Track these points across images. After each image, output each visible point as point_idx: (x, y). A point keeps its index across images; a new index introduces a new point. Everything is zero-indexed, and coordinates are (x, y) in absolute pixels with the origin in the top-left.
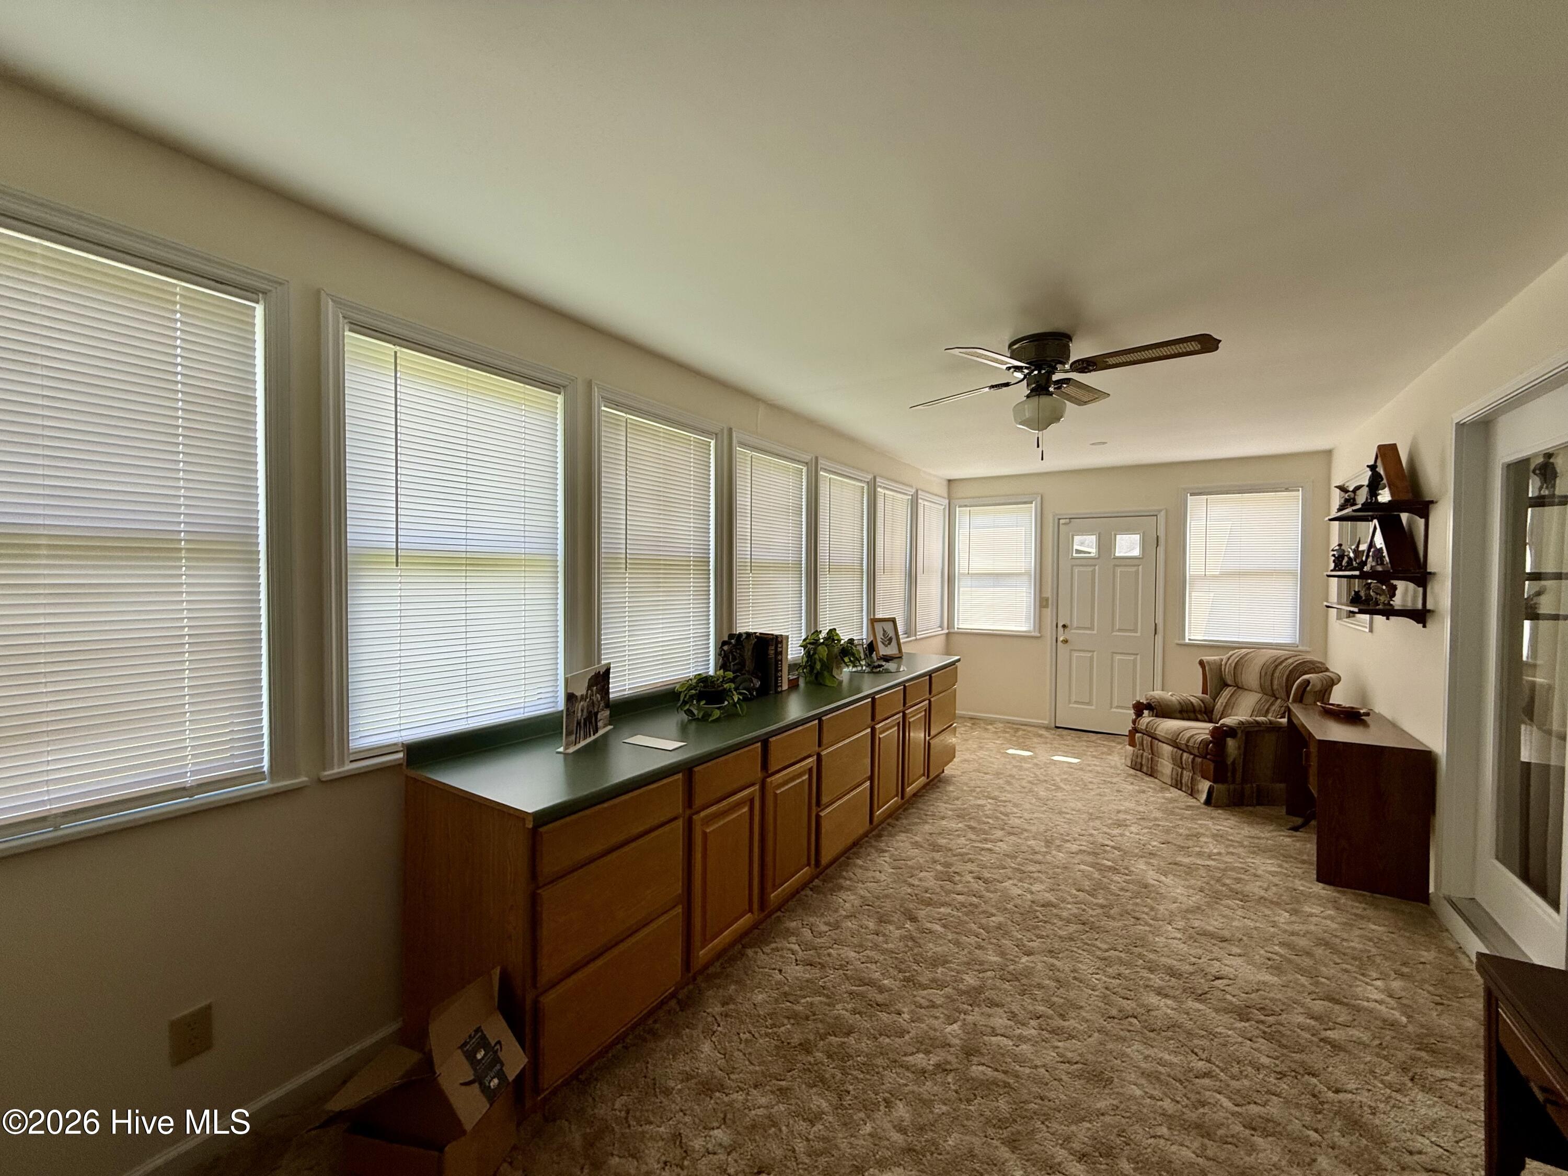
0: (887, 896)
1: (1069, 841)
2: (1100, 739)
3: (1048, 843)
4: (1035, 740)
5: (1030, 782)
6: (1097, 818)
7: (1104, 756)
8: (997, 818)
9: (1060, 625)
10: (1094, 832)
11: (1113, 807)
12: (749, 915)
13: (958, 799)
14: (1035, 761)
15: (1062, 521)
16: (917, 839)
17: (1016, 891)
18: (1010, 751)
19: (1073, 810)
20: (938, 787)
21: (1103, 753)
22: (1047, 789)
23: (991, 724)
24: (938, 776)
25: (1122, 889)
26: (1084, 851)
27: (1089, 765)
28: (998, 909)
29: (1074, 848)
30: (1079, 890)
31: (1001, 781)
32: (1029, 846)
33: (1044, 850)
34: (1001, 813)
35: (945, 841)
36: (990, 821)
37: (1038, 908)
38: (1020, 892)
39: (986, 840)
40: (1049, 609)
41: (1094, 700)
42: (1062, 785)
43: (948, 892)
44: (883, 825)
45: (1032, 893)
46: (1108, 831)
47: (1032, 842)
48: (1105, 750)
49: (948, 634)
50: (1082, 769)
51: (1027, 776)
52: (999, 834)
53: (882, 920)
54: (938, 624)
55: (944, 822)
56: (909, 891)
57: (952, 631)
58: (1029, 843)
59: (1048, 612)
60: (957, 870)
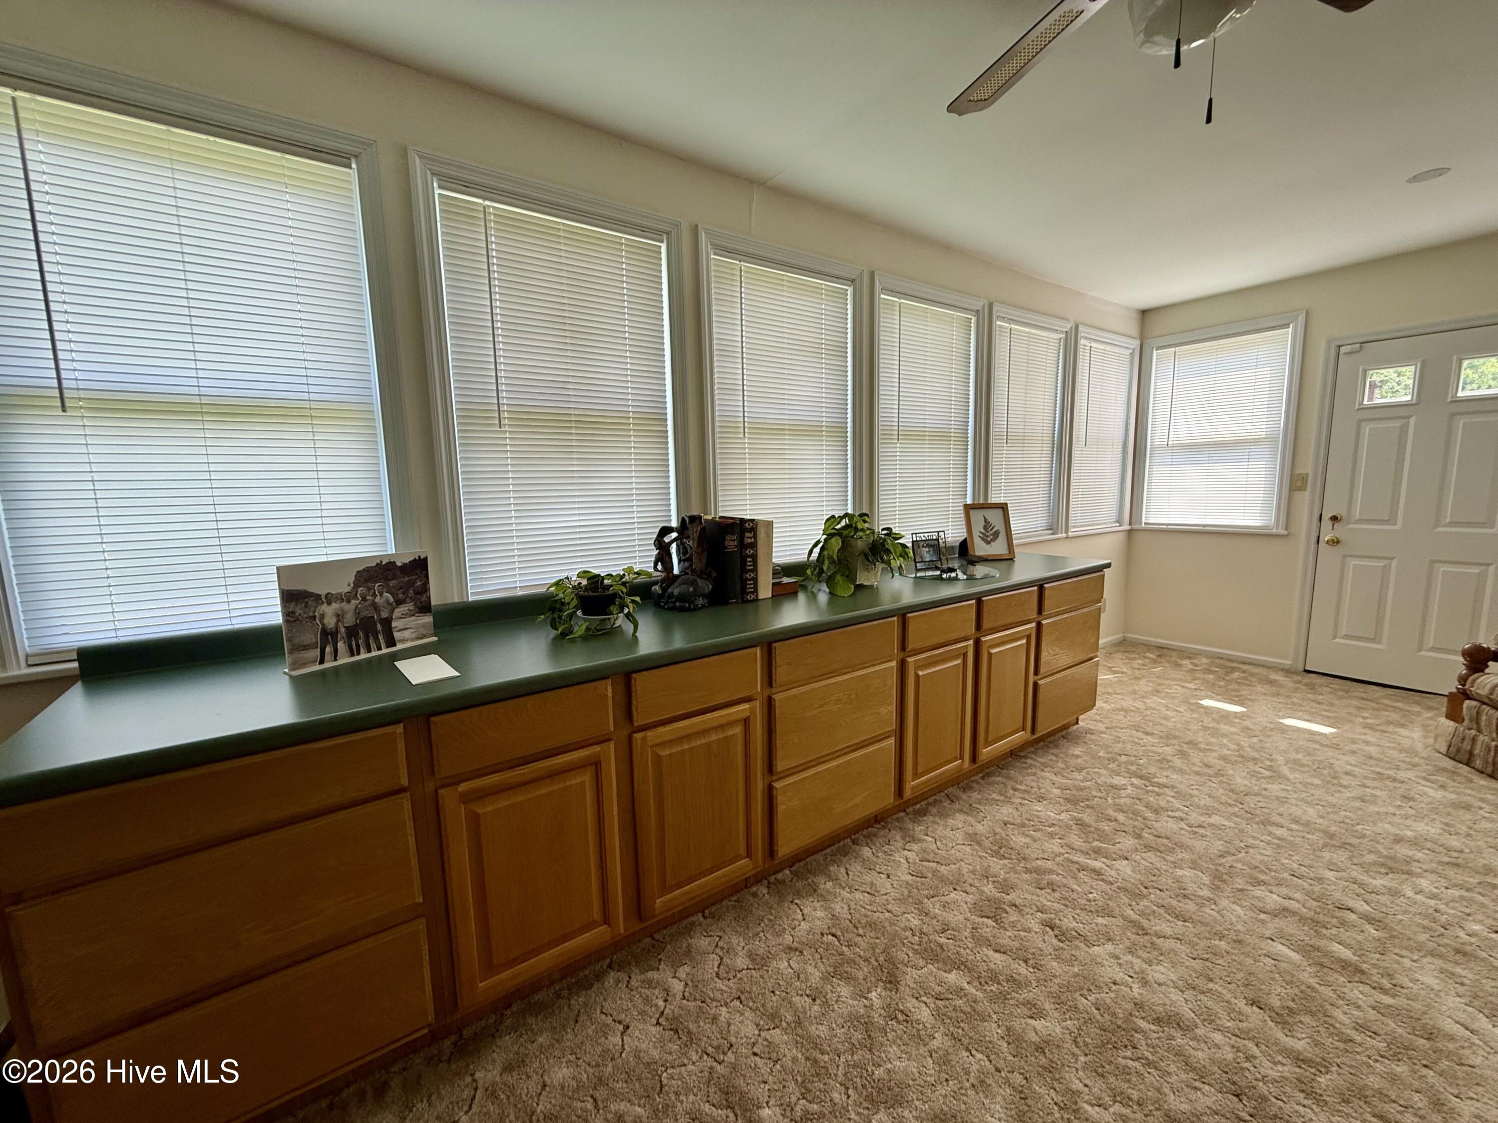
0: (872, 925)
1: (1264, 883)
2: (1385, 697)
3: (1219, 879)
4: (1259, 688)
5: (1224, 758)
6: (1344, 845)
7: (1391, 728)
8: (1135, 813)
9: (1327, 516)
10: (1331, 875)
11: (1384, 827)
12: (604, 928)
13: (1080, 770)
14: (1248, 723)
15: (1343, 350)
16: (979, 828)
17: (1111, 971)
18: (1206, 702)
19: (1296, 822)
20: (1056, 747)
21: (1390, 723)
22: (1253, 775)
23: (1189, 658)
24: (1066, 727)
25: (1360, 1027)
26: (1294, 913)
27: (1353, 741)
28: (1059, 1002)
29: (1273, 900)
30: (1253, 1003)
31: (1169, 750)
32: (1178, 881)
33: (1205, 893)
34: (1148, 806)
35: (1023, 840)
36: (1121, 817)
37: (1142, 1024)
38: (1120, 976)
39: (1097, 852)
40: (1307, 495)
41: (1385, 636)
42: (1285, 771)
43: (981, 941)
44: (937, 797)
45: (1145, 983)
46: (1364, 878)
47: (1186, 873)
48: (1395, 716)
49: (1130, 531)
50: (1335, 747)
51: (1222, 746)
52: (1128, 843)
53: (838, 973)
54: (1114, 518)
55: (1038, 807)
56: (915, 922)
57: (1135, 527)
58: (1179, 872)
59: (1304, 498)
60: (1018, 902)
